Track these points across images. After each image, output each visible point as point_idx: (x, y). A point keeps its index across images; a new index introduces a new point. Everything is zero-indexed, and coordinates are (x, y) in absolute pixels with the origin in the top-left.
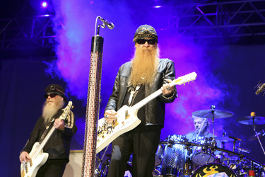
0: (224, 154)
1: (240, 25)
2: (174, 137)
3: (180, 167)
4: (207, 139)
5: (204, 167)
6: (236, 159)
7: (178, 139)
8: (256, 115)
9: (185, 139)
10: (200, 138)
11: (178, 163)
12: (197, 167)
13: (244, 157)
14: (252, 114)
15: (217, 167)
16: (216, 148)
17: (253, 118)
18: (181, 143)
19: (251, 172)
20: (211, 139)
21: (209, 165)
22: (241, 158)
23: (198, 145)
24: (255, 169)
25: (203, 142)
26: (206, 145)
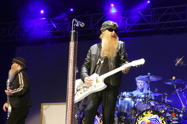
0: (156, 103)
1: (166, 22)
2: (125, 94)
3: (129, 112)
4: (145, 94)
5: (144, 111)
6: (164, 106)
7: (127, 94)
8: (176, 78)
9: (132, 94)
10: (141, 93)
11: (128, 110)
12: (139, 111)
13: (169, 104)
14: (174, 78)
15: (152, 112)
16: (151, 99)
17: (174, 80)
18: (129, 97)
19: (173, 114)
20: (148, 94)
21: (147, 110)
22: (167, 105)
23: (140, 98)
24: (176, 112)
25: (143, 96)
26: (145, 98)
